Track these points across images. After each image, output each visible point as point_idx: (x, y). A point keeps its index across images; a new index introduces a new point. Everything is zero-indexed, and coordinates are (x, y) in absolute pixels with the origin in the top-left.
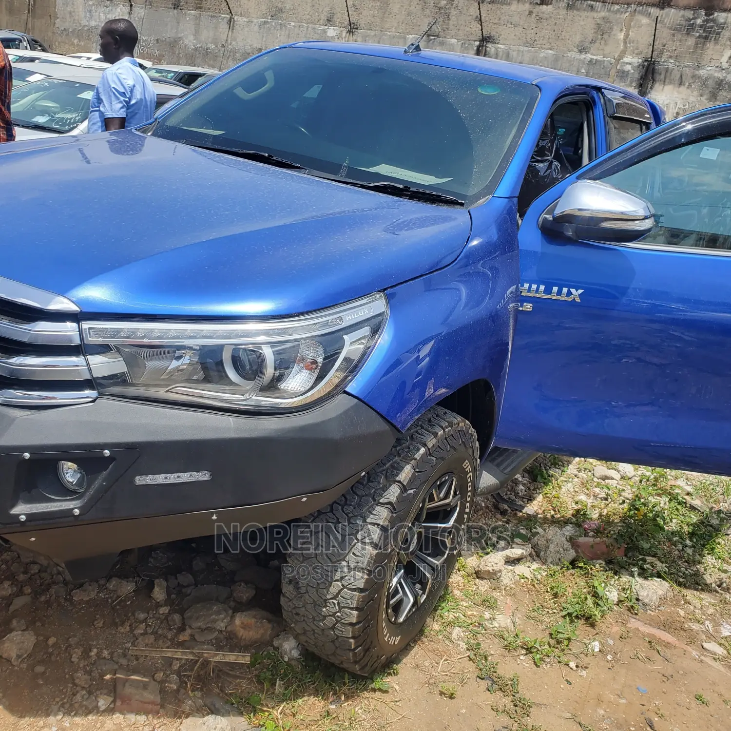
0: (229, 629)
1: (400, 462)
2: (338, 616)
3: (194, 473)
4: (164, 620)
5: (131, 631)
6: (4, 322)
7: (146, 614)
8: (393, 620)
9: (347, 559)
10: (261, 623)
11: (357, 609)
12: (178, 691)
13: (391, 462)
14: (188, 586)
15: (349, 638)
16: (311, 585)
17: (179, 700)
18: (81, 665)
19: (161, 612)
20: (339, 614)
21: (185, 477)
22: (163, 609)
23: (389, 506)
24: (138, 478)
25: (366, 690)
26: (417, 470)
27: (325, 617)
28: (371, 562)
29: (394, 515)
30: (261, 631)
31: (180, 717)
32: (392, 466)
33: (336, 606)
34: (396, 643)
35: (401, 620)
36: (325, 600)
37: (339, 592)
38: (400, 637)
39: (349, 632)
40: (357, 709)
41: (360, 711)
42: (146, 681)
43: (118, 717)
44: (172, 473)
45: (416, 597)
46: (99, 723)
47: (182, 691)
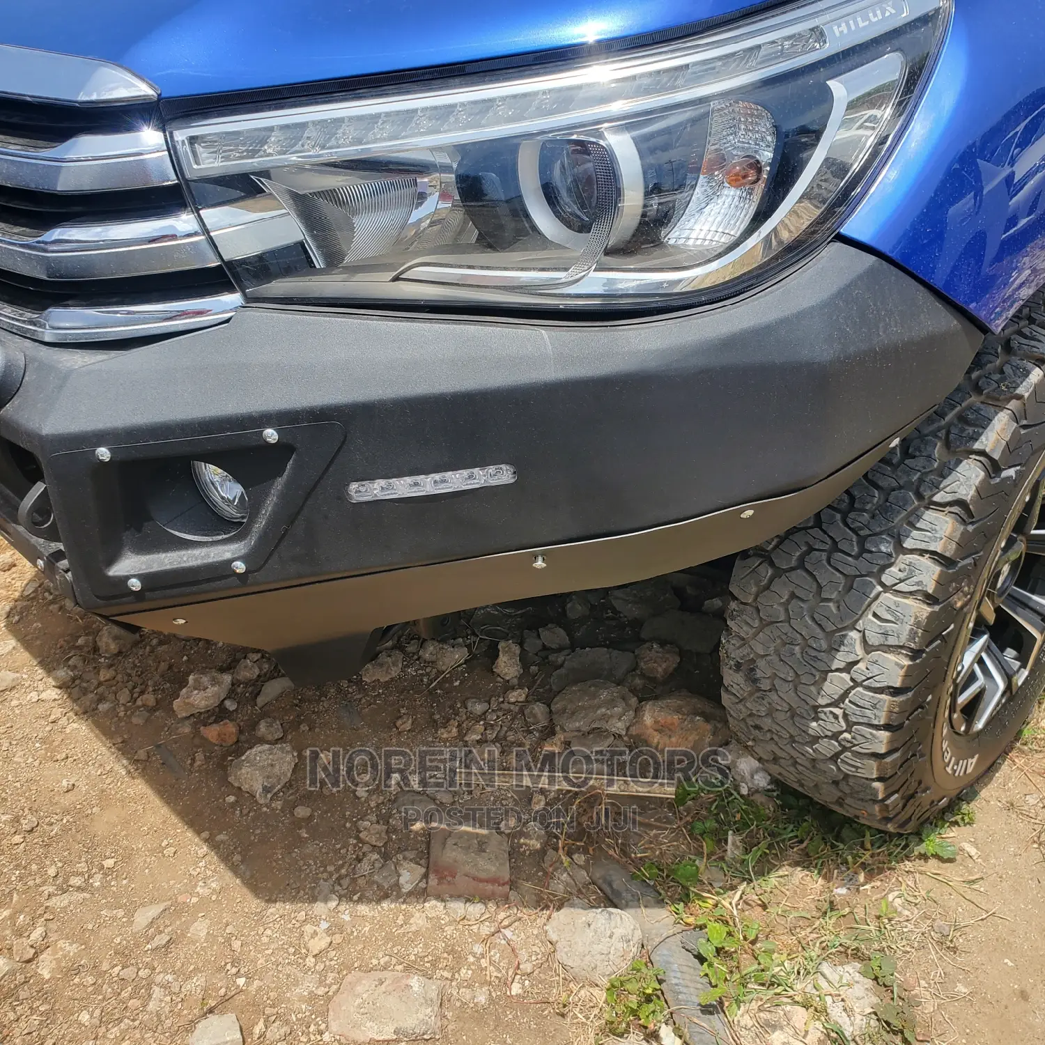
0: (633, 731)
1: (982, 406)
2: (845, 739)
3: (476, 471)
4: (517, 714)
5: (461, 735)
6: (12, 149)
7: (486, 704)
8: (963, 728)
9: (860, 625)
10: (692, 721)
11: (887, 727)
12: (542, 852)
13: (958, 408)
14: (560, 650)
15: (873, 780)
16: (782, 676)
17: (546, 873)
18: (373, 804)
19: (512, 700)
20: (846, 735)
21: (456, 481)
22: (515, 693)
23: (956, 509)
24: (354, 486)
25: (908, 857)
26: (1025, 422)
27: (816, 739)
28: (916, 633)
29: (970, 528)
30: (693, 737)
31: (547, 907)
32: (962, 418)
33: (841, 719)
34: (969, 771)
35: (980, 725)
36: (815, 708)
37: (846, 693)
38: (977, 756)
39: (871, 769)
40: (891, 897)
41: (898, 901)
42: (483, 836)
43: (433, 907)
44: (427, 473)
45: (1008, 677)
46: (401, 917)
47: (551, 852)
